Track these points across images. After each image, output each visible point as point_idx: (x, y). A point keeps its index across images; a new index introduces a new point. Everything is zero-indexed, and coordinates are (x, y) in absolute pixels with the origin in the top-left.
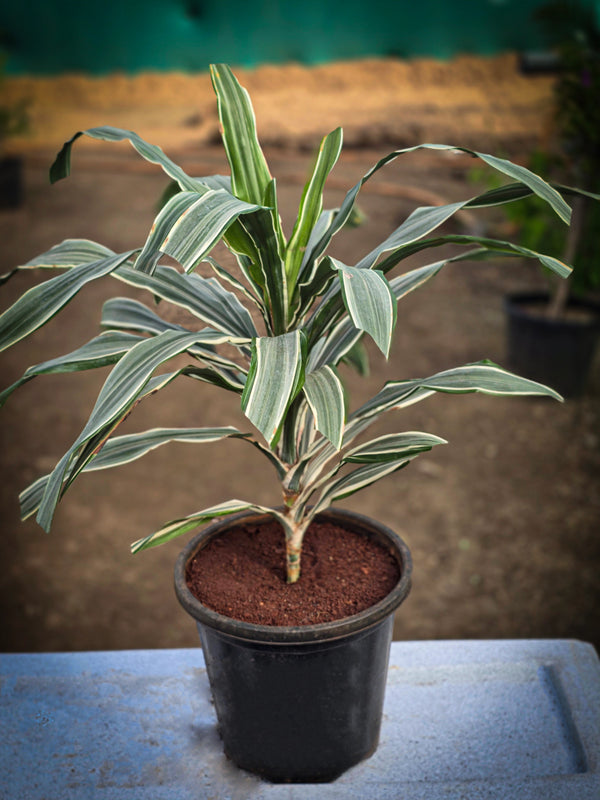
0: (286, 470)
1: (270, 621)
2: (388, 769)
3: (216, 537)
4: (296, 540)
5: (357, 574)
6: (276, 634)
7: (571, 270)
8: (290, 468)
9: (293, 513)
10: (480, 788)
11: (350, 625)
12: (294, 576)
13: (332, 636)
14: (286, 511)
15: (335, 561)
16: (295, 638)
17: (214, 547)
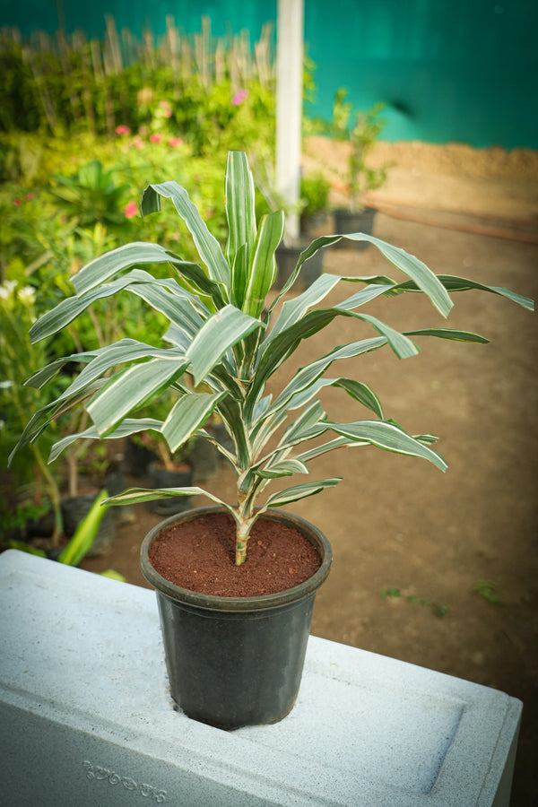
0: (240, 473)
1: (191, 585)
2: (279, 737)
3: (201, 516)
4: (243, 531)
5: (283, 572)
6: (180, 594)
7: (416, 352)
8: (242, 473)
9: (242, 509)
10: (331, 775)
11: (238, 604)
12: (239, 561)
13: (220, 608)
14: (236, 508)
15: (276, 558)
16: (192, 601)
17: (196, 523)
